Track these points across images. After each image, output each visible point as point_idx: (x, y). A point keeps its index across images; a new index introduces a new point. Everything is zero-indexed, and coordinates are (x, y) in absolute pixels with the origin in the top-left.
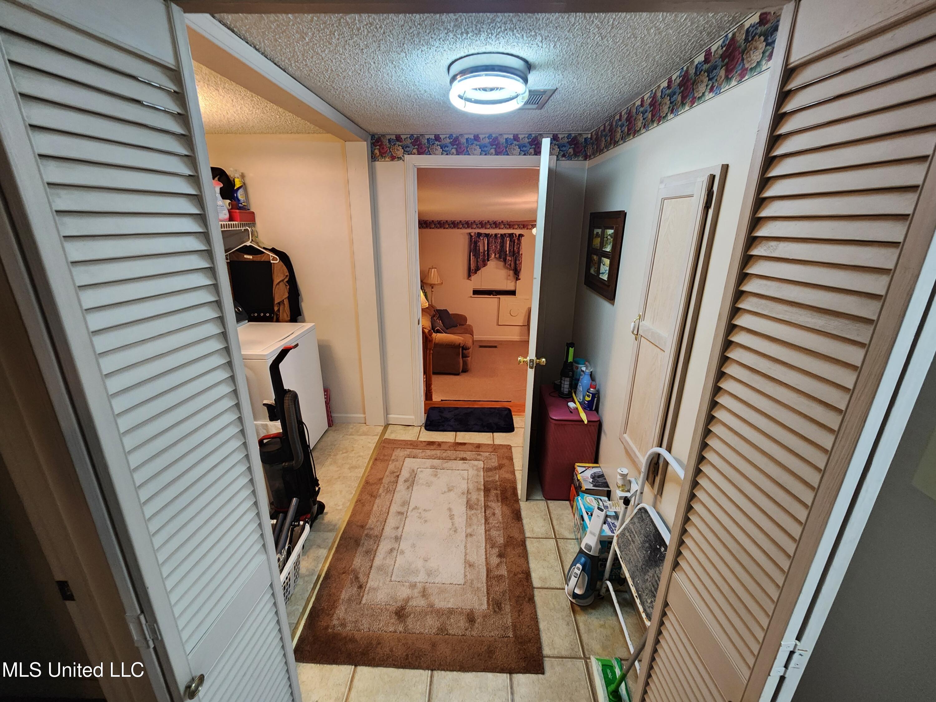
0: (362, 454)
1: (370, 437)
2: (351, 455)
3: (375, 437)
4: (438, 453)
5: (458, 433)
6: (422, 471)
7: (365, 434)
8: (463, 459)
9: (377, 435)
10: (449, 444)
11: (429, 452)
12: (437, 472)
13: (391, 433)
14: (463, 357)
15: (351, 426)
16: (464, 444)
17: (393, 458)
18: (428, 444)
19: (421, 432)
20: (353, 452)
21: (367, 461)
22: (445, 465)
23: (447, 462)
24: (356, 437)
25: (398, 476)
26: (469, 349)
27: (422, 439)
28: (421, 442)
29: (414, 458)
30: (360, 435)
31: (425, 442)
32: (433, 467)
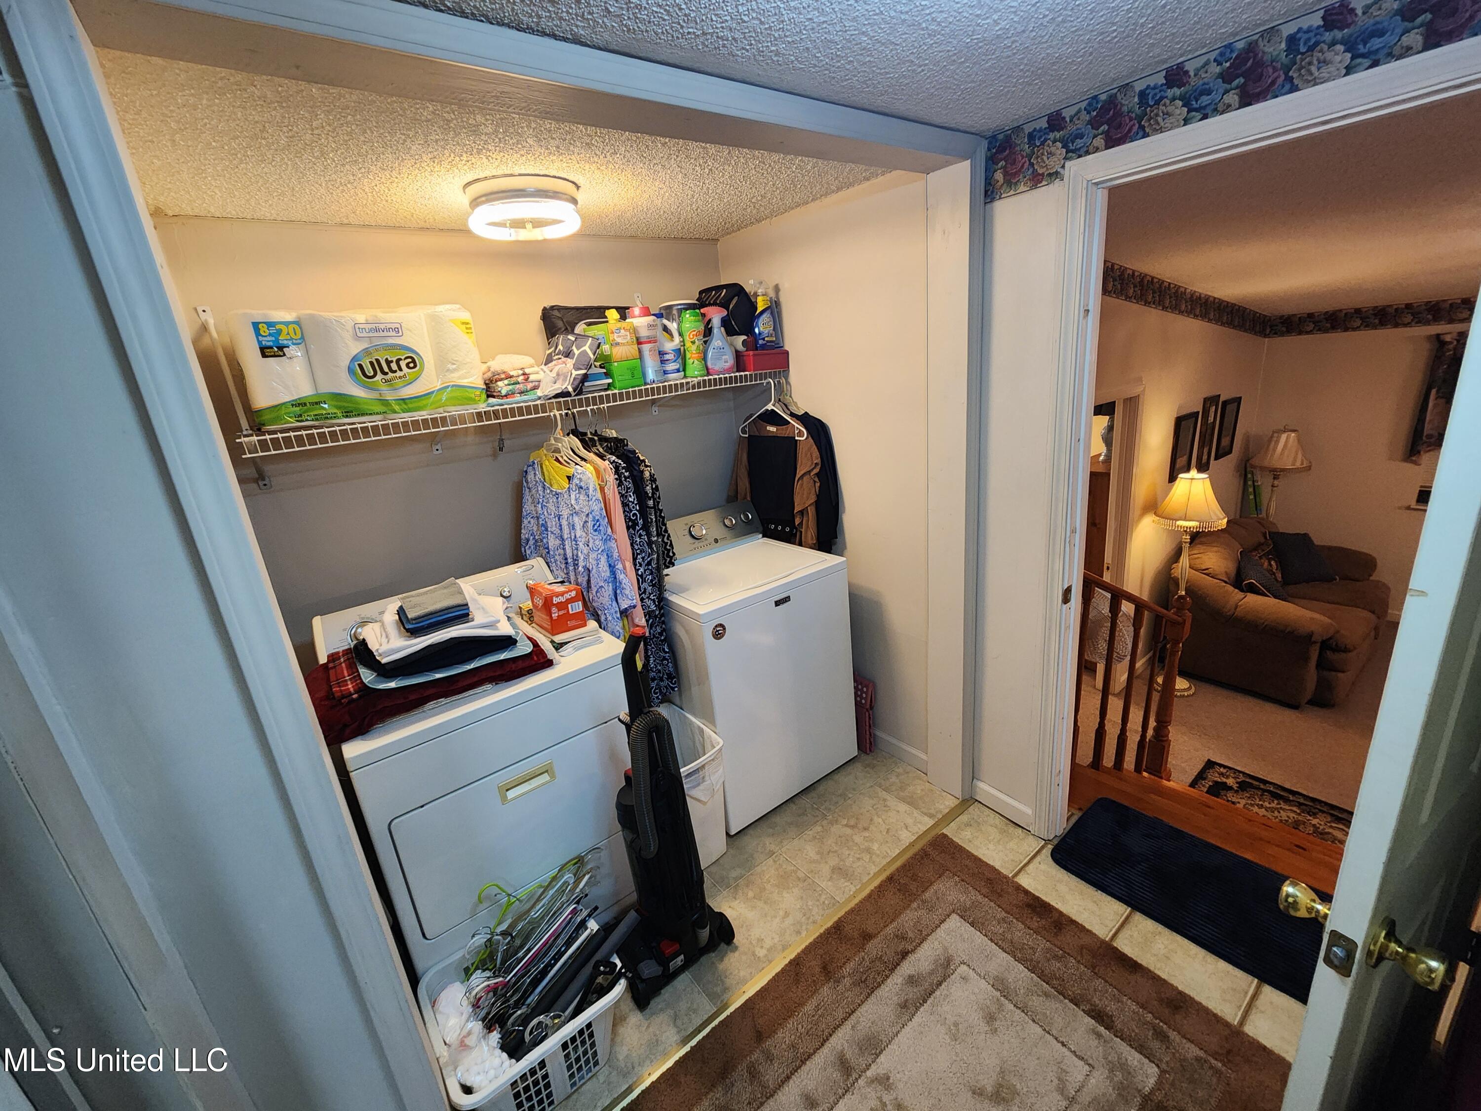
0: (875, 847)
1: (916, 813)
2: (857, 839)
3: (926, 819)
4: (1040, 945)
5: (1138, 917)
6: (964, 978)
7: (912, 802)
8: (1099, 1016)
9: (931, 816)
10: (1086, 940)
11: (1019, 932)
12: (1001, 1007)
13: (968, 825)
14: (1319, 666)
15: (900, 770)
16: (1133, 966)
17: (927, 895)
18: (1029, 905)
19: (1038, 859)
20: (866, 834)
21: (874, 869)
22: (1036, 1002)
23: (1046, 995)
24: (892, 802)
25: (905, 954)
26: (1346, 650)
27: (1025, 881)
28: (1019, 888)
29: (972, 924)
30: (903, 800)
31: (1027, 892)
32: (1001, 986)
